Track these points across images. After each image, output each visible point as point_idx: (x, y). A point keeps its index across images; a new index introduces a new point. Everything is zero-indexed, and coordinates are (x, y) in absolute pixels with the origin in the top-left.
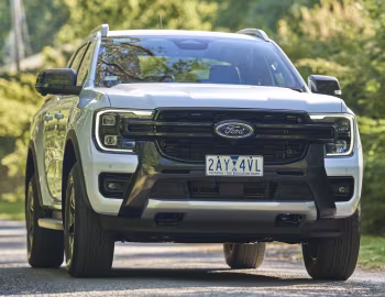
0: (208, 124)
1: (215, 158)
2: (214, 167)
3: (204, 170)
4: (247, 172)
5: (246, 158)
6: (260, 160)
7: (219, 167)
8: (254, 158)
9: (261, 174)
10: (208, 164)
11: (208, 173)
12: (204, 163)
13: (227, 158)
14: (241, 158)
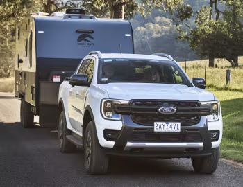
0: (156, 107)
1: (158, 123)
2: (158, 127)
3: (153, 129)
4: (173, 130)
5: (173, 123)
6: (179, 124)
7: (160, 127)
8: (176, 123)
9: (179, 130)
10: (155, 126)
11: (155, 130)
12: (153, 125)
13: (164, 123)
14: (170, 123)
